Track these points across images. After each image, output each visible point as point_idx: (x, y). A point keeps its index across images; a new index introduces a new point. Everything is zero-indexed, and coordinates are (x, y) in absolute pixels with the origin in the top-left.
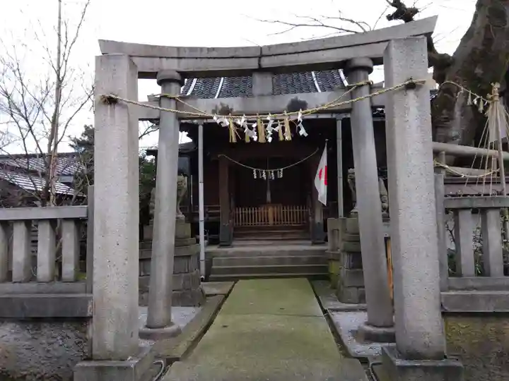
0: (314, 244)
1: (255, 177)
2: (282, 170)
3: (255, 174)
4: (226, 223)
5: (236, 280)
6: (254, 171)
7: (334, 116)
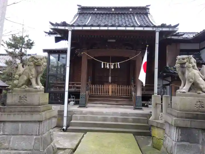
0: (135, 109)
1: (102, 67)
2: (118, 63)
3: (102, 64)
4: (84, 93)
5: (85, 131)
6: (102, 63)
7: (154, 29)
